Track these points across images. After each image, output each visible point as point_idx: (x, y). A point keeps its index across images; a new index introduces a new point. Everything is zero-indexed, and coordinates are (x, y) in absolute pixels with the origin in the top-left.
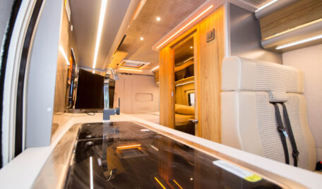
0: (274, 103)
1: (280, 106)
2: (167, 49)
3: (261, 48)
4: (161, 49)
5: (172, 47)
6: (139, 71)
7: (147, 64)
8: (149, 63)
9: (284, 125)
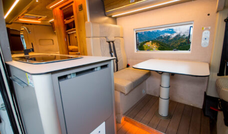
0: (109, 42)
1: (111, 43)
2: (58, 9)
3: (106, 15)
4: (53, 8)
5: (61, 9)
6: (39, 22)
7: (44, 17)
8: (46, 17)
9: (113, 51)
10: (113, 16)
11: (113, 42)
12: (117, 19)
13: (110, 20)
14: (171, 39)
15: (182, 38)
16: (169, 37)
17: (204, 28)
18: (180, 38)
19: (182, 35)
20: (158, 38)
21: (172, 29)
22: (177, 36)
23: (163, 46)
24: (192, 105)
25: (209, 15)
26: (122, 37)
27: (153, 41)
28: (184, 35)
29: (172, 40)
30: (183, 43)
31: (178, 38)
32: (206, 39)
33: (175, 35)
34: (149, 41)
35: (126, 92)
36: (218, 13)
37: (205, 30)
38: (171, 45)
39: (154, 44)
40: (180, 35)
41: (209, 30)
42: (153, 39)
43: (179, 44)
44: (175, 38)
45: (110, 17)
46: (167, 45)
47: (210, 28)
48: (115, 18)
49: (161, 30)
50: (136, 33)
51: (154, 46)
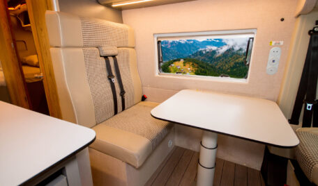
1: (111, 60)
3: (98, 2)
9: (114, 73)
10: (113, 6)
11: (114, 56)
12: (123, 12)
13: (109, 13)
14: (218, 55)
15: (237, 54)
16: (214, 52)
17: (273, 43)
18: (233, 54)
19: (237, 48)
20: (195, 55)
21: (220, 40)
22: (229, 51)
23: (203, 68)
24: (245, 165)
25: (282, 20)
26: (133, 48)
27: (187, 60)
28: (241, 49)
29: (220, 57)
30: (238, 63)
31: (230, 54)
32: (274, 61)
33: (225, 49)
34: (179, 60)
35: (138, 164)
36: (299, 19)
37: (274, 46)
38: (217, 67)
39: (187, 65)
40: (233, 49)
41: (281, 46)
42: (186, 55)
43: (232, 64)
44: (225, 55)
45: (108, 6)
46: (212, 67)
47: (282, 43)
48: (119, 10)
49: (201, 39)
50: (159, 42)
51: (189, 68)
